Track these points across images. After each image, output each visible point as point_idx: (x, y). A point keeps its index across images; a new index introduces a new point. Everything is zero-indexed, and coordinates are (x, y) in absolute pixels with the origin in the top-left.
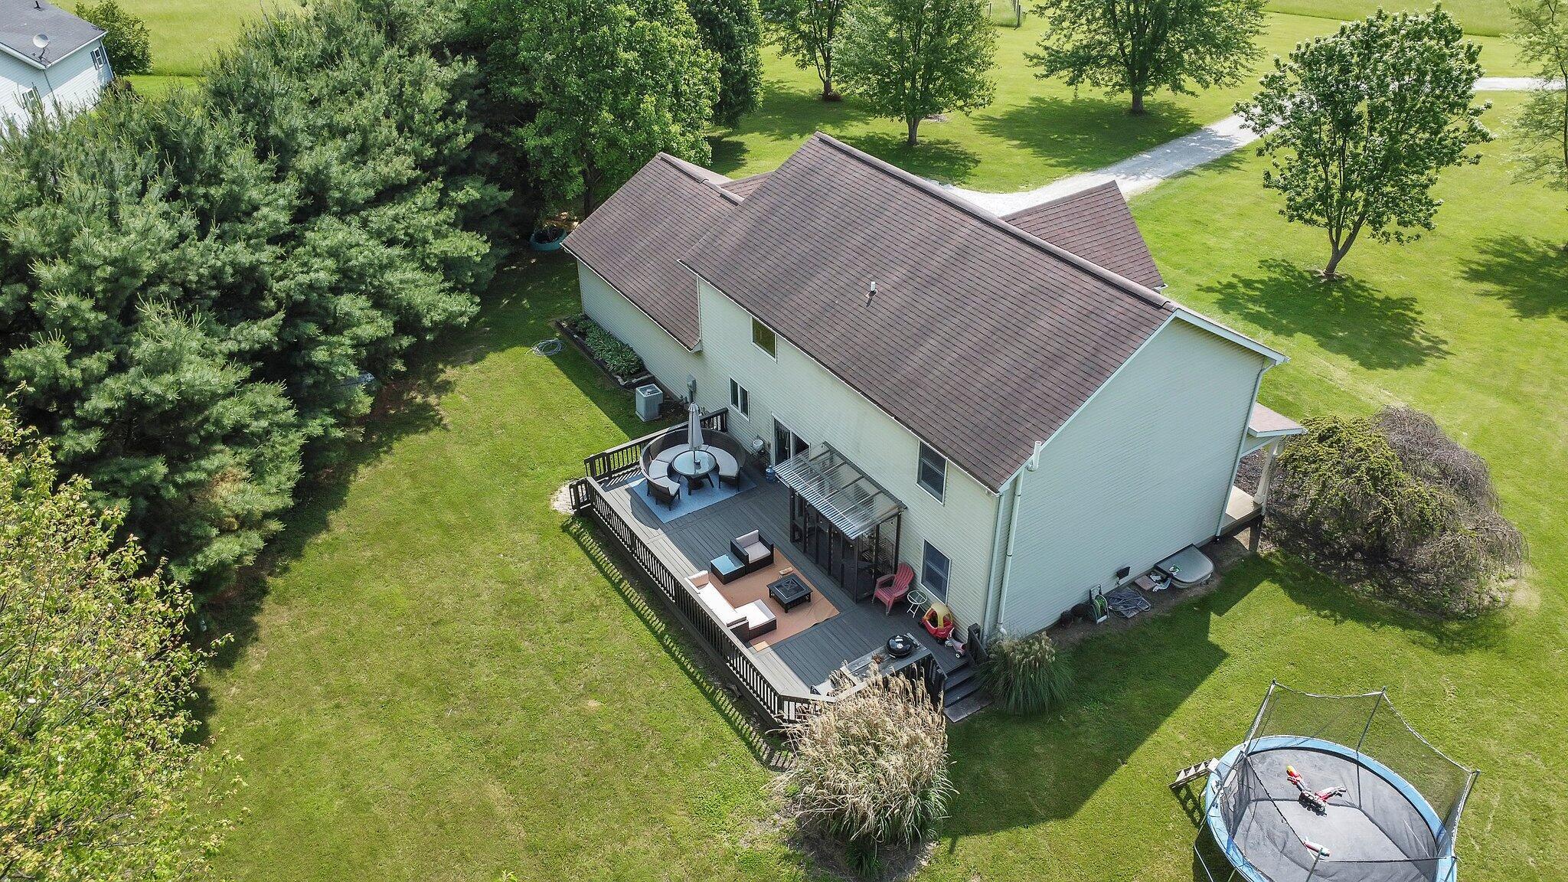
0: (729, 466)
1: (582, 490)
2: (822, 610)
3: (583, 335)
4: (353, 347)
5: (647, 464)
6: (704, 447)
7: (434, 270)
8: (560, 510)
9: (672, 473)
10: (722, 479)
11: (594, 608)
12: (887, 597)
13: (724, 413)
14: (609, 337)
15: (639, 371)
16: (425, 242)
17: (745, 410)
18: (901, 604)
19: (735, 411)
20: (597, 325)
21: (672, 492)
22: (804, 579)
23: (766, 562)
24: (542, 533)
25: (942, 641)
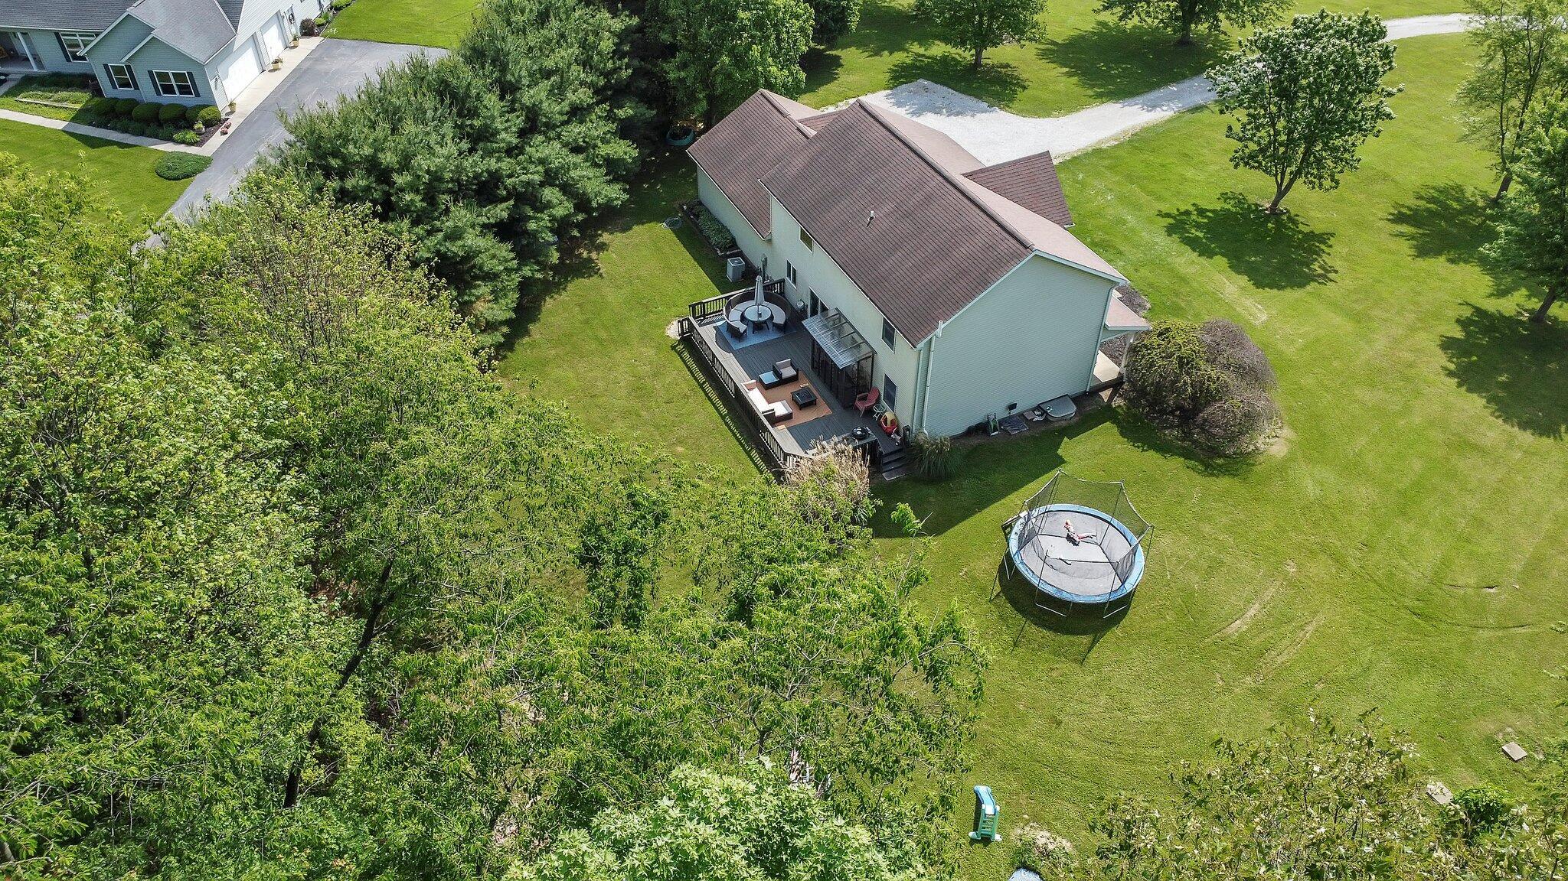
0: (780, 317)
1: (686, 324)
2: (823, 410)
3: (697, 216)
4: (550, 221)
5: (728, 312)
6: (765, 303)
7: (600, 166)
8: (672, 336)
9: (743, 319)
10: (775, 325)
11: (686, 397)
12: (862, 406)
13: (782, 281)
14: (715, 220)
15: (732, 247)
16: (595, 146)
17: (794, 281)
18: (869, 412)
19: (789, 281)
20: (707, 210)
21: (742, 331)
22: (815, 392)
23: (793, 379)
24: (659, 349)
25: (889, 435)
